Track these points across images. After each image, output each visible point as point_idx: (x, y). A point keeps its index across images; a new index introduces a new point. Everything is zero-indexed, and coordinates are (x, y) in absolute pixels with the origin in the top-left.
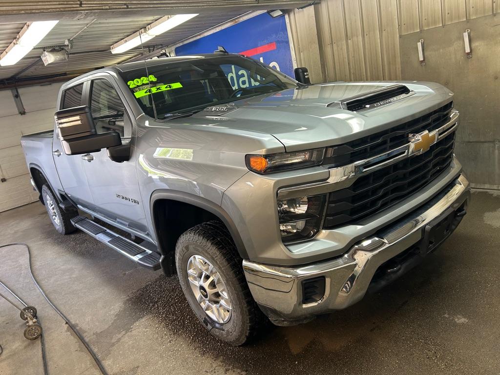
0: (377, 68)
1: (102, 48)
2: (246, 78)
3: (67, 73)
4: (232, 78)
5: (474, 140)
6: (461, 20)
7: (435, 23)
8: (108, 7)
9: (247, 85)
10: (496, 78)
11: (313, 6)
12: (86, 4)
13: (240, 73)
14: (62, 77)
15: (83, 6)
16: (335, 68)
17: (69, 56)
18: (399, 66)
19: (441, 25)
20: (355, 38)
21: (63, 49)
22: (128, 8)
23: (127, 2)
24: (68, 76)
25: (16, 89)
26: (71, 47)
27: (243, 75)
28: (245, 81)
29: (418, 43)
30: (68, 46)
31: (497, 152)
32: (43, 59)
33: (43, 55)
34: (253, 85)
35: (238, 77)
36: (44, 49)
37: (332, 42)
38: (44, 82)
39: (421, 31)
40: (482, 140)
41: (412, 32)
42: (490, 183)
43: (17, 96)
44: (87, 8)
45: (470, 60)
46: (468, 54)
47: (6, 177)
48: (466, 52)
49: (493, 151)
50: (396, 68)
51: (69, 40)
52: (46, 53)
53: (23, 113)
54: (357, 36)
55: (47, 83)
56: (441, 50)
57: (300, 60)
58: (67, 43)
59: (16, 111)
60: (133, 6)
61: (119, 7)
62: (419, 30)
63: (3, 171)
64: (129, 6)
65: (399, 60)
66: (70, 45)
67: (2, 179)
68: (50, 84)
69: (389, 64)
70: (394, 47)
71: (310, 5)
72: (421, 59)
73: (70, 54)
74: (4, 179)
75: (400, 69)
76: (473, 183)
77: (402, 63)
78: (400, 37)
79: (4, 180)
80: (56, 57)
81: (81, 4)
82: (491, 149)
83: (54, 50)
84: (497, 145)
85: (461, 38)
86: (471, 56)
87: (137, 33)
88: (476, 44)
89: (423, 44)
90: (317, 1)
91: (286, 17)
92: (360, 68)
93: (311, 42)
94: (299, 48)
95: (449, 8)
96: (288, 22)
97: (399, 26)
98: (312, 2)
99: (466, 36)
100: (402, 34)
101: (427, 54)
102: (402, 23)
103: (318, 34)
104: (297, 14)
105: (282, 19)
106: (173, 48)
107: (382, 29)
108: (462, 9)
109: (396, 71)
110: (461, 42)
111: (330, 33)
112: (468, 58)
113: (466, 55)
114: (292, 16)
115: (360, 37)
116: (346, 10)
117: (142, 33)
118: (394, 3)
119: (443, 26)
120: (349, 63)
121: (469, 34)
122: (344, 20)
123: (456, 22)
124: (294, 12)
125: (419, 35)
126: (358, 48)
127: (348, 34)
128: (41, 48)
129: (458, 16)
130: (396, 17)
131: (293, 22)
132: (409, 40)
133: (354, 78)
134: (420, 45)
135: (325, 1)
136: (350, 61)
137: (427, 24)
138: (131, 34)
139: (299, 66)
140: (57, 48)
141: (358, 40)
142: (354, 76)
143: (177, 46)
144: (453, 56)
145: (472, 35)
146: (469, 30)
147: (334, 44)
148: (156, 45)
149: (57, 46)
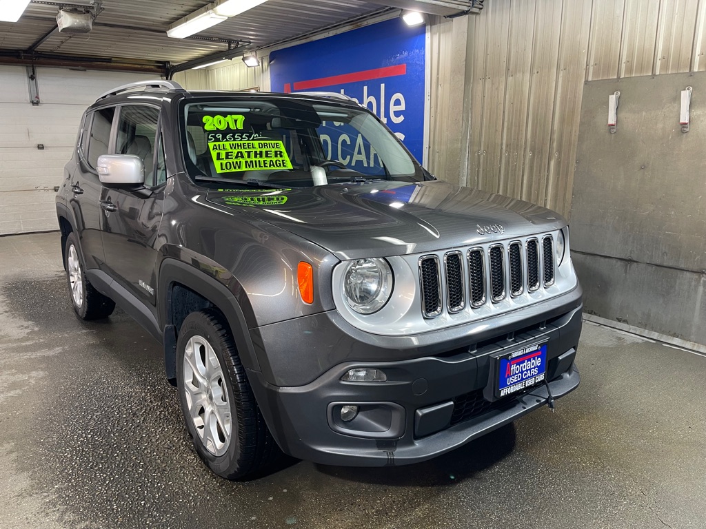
0: (544, 126)
3: (113, 59)
5: (670, 265)
6: (681, 72)
7: (641, 68)
11: (467, 16)
16: (482, 116)
18: (576, 128)
19: (650, 74)
20: (519, 75)
21: (88, 12)
25: (33, 66)
29: (610, 97)
30: (94, 7)
31: (701, 289)
32: (59, 21)
33: (59, 15)
36: (61, 6)
37: (486, 76)
38: (78, 66)
39: (619, 78)
40: (682, 266)
41: (605, 78)
42: (683, 338)
43: (32, 78)
45: (685, 135)
46: (684, 125)
48: (681, 121)
49: (696, 287)
50: (571, 130)
52: (62, 12)
53: (36, 103)
54: (523, 73)
55: (80, 68)
56: (644, 113)
57: (437, 96)
58: (92, 2)
59: (27, 97)
62: (616, 77)
65: (578, 119)
68: (85, 70)
69: (562, 121)
70: (575, 97)
71: (463, 13)
72: (612, 120)
73: (106, 25)
75: (577, 134)
76: (655, 331)
77: (582, 124)
78: (586, 82)
80: (74, 20)
82: (693, 283)
83: (74, 10)
84: (703, 279)
85: (677, 99)
86: (688, 130)
87: (203, 9)
88: (697, 112)
89: (619, 100)
90: (474, 10)
91: (428, 28)
92: (519, 123)
93: (454, 72)
94: (438, 78)
95: (667, 50)
96: (428, 36)
97: (587, 65)
98: (466, 9)
99: (685, 96)
100: (590, 79)
101: (622, 115)
102: (592, 63)
103: (466, 60)
104: (443, 26)
105: (421, 31)
106: (268, 52)
107: (562, 67)
108: (686, 54)
109: (571, 135)
110: (676, 105)
111: (486, 62)
112: (683, 132)
113: (680, 127)
114: (435, 27)
115: (528, 75)
116: (513, 31)
117: (208, 9)
118: (586, 29)
119: (654, 75)
120: (504, 112)
121: (691, 95)
122: (509, 44)
123: (674, 72)
124: (440, 23)
125: (615, 85)
126: (522, 91)
127: (511, 67)
128: (57, 4)
129: (678, 65)
130: (585, 51)
131: (436, 38)
132: (597, 90)
133: (507, 136)
134: (613, 100)
135: (487, 12)
136: (507, 108)
137: (629, 70)
138: (194, 10)
139: (433, 105)
140: (83, 9)
141: (523, 79)
142: (508, 132)
143: (274, 50)
144: (660, 126)
145: (693, 97)
146: (691, 88)
147: (488, 80)
148: (241, 41)
149: (81, 6)
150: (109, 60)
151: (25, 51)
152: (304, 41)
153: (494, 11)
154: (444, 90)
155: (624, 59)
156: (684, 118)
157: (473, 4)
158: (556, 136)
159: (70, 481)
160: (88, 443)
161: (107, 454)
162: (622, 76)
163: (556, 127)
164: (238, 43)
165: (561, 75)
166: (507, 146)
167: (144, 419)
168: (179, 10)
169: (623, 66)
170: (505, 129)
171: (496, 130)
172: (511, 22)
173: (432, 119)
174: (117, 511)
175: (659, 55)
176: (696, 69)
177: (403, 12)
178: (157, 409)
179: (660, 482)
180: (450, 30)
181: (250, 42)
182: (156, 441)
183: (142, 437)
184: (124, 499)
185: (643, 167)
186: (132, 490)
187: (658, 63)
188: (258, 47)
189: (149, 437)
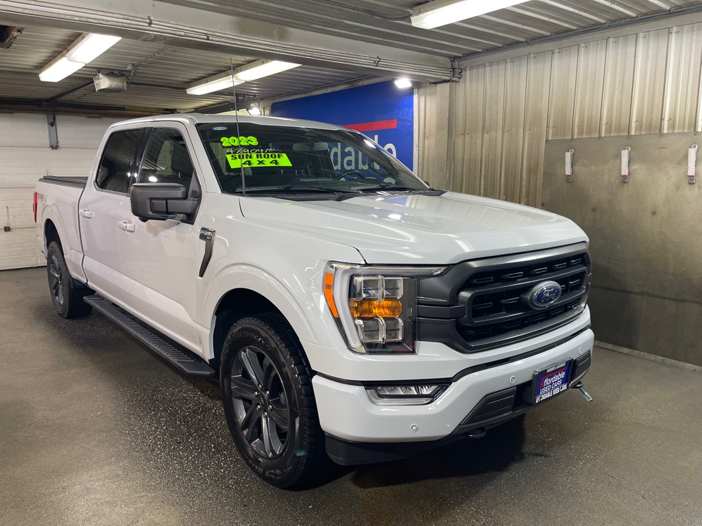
0: (515, 175)
1: (175, 84)
2: (352, 158)
3: (126, 107)
4: (336, 154)
6: (622, 134)
7: (590, 131)
8: (183, 34)
9: (353, 167)
10: (654, 213)
11: (449, 84)
12: (157, 25)
13: (347, 150)
14: (117, 111)
15: (152, 25)
16: (463, 165)
17: (131, 85)
18: (540, 176)
19: (597, 136)
20: (493, 133)
21: (123, 75)
22: (208, 39)
23: (209, 33)
24: (126, 112)
25: (54, 114)
26: (135, 75)
27: (349, 154)
28: (351, 161)
29: (567, 153)
30: (130, 71)
32: (96, 82)
33: (97, 77)
34: (360, 168)
35: (344, 155)
36: (100, 70)
37: (465, 132)
38: (94, 114)
39: (572, 139)
41: (562, 138)
43: (52, 124)
44: (157, 29)
45: (626, 185)
46: (624, 177)
47: (11, 227)
48: (622, 174)
50: (536, 180)
51: (133, 65)
52: (101, 76)
53: (55, 147)
54: (496, 131)
55: (96, 115)
56: (593, 167)
57: (424, 148)
58: (129, 68)
59: (47, 142)
60: (215, 39)
61: (197, 36)
62: (570, 138)
63: (10, 217)
64: (210, 38)
65: (541, 169)
66: (133, 71)
67: (5, 227)
68: (101, 118)
69: (530, 171)
70: (538, 152)
71: (446, 81)
72: (568, 171)
73: (132, 83)
74: (9, 227)
75: (542, 182)
77: (545, 174)
78: (547, 141)
79: (7, 229)
80: (112, 82)
81: (150, 24)
83: (110, 73)
85: (619, 156)
86: (627, 180)
87: (223, 74)
88: (635, 167)
89: (573, 156)
90: (454, 79)
91: (415, 90)
92: (494, 171)
93: (439, 128)
94: (425, 133)
95: (610, 117)
96: (415, 97)
97: (547, 127)
98: (448, 78)
99: (625, 154)
100: (550, 139)
101: (577, 168)
102: (551, 125)
103: (449, 119)
104: (428, 90)
105: (410, 93)
106: (270, 103)
107: (527, 128)
108: (625, 121)
109: (536, 183)
110: (618, 161)
111: (465, 121)
112: (624, 182)
113: (622, 178)
114: (422, 91)
115: (500, 133)
116: (488, 97)
117: (228, 75)
118: (545, 99)
119: (600, 137)
120: (481, 162)
121: (630, 154)
122: (484, 107)
123: (616, 135)
124: (426, 87)
125: (570, 144)
126: (496, 145)
127: (486, 127)
128: (96, 68)
129: (619, 129)
130: (545, 116)
131: (422, 99)
132: (556, 147)
133: (484, 182)
134: (568, 156)
135: (465, 81)
136: (483, 159)
137: (581, 132)
138: (215, 74)
139: (421, 155)
140: (117, 72)
141: (496, 136)
142: (485, 179)
143: (276, 101)
144: (606, 177)
145: (632, 154)
146: (630, 148)
147: (467, 136)
148: (248, 95)
149: (116, 70)
150: (123, 109)
151: (47, 100)
152: (304, 96)
153: (471, 80)
154: (431, 143)
155: (576, 124)
156: (625, 171)
157: (454, 75)
158: (524, 183)
159: (161, 458)
160: (165, 433)
161: (183, 440)
162: (575, 137)
163: (524, 176)
164: (245, 96)
165: (527, 134)
166: (485, 190)
167: (204, 417)
168: (201, 74)
169: (576, 129)
170: (483, 178)
171: (475, 177)
172: (485, 90)
173: (420, 166)
174: (204, 476)
175: (604, 122)
176: (633, 133)
177: (393, 80)
178: (211, 409)
179: (609, 450)
180: (434, 93)
181: (255, 96)
182: (219, 430)
183: (206, 428)
184: (207, 468)
185: (594, 210)
186: (211, 462)
187: (604, 127)
188: (262, 99)
189: (212, 428)
